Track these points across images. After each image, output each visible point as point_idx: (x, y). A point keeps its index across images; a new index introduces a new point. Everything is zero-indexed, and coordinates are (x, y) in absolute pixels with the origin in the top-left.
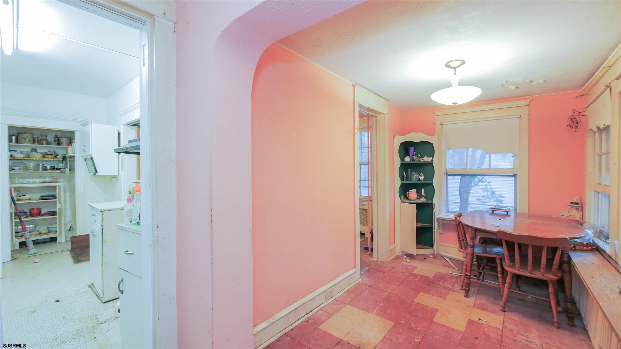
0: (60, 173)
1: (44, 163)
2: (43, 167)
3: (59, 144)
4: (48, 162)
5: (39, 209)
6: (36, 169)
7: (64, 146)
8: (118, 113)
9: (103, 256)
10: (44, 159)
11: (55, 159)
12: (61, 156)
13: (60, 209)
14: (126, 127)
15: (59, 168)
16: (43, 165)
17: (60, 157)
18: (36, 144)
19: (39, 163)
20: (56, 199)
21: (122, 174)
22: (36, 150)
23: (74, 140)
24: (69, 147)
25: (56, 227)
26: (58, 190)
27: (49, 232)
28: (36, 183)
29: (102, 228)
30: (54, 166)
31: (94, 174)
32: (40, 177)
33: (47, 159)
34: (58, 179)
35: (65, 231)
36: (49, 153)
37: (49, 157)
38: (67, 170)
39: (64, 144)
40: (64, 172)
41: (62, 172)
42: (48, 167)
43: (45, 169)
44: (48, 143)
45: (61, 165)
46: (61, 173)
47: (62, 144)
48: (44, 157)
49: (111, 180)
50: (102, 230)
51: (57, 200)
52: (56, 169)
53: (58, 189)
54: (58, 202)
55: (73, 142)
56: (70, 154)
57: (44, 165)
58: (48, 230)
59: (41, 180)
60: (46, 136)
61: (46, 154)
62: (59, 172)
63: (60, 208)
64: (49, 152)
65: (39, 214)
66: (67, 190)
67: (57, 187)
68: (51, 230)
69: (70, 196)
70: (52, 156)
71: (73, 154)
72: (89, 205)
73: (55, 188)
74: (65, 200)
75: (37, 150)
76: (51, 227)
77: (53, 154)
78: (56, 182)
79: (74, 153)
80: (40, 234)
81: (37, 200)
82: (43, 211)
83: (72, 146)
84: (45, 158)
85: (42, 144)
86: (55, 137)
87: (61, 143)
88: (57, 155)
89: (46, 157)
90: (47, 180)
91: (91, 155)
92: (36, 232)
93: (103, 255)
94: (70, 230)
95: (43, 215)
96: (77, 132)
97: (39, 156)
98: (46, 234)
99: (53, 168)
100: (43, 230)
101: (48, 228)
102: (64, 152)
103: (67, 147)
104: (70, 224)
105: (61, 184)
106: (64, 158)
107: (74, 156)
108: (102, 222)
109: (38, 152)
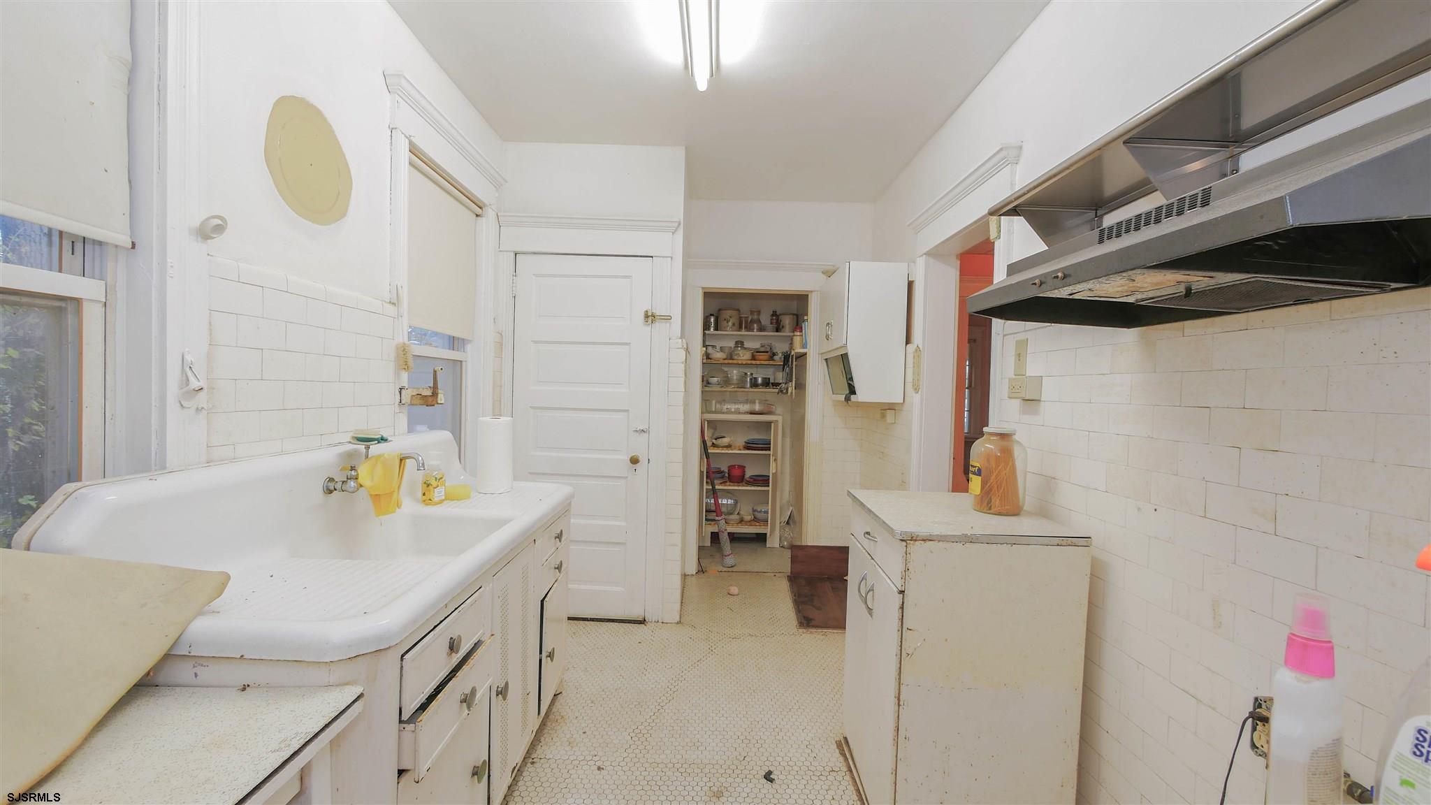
0: (778, 393)
1: (754, 370)
2: (751, 379)
3: (777, 330)
4: (760, 370)
5: (742, 468)
6: (741, 384)
7: (786, 332)
8: (909, 225)
9: (899, 705)
10: (754, 362)
11: (771, 362)
12: (780, 355)
13: (775, 475)
14: (931, 260)
15: (776, 382)
16: (752, 374)
17: (779, 359)
18: (743, 330)
19: (745, 371)
20: (770, 450)
21: (915, 399)
22: (742, 343)
23: (807, 315)
24: (796, 333)
25: (767, 512)
26: (774, 430)
27: (756, 520)
28: (739, 413)
29: (903, 603)
30: (769, 379)
31: (847, 399)
32: (746, 402)
33: (758, 362)
34: (774, 407)
35: (780, 523)
36: (762, 349)
37: (761, 357)
38: (791, 388)
39: (787, 327)
40: (785, 391)
41: (782, 391)
42: (760, 380)
43: (754, 384)
44: (761, 329)
45: (780, 377)
46: (780, 393)
47: (783, 330)
48: (753, 358)
49: (883, 416)
50: (902, 608)
51: (771, 452)
52: (772, 383)
53: (774, 427)
54: (772, 459)
55: (804, 321)
56: (798, 350)
57: (754, 376)
58: (754, 515)
59: (746, 407)
60: (759, 313)
61: (757, 352)
62: (777, 390)
63: (774, 471)
64: (762, 346)
65: (741, 480)
66: (788, 431)
67: (773, 425)
68: (759, 516)
69: (792, 446)
70: (765, 356)
71: (804, 348)
72: (849, 494)
73: (768, 424)
74: (783, 455)
75: (745, 343)
76: (759, 510)
77: (767, 352)
78: (770, 413)
79: (804, 346)
80: (741, 521)
81: (740, 450)
82: (749, 473)
83: (801, 331)
84: (755, 360)
85: (752, 330)
86: (772, 315)
87: (781, 327)
88: (774, 354)
89: (757, 357)
90: (757, 408)
91: (845, 346)
92: (735, 517)
93: (901, 703)
94: (788, 523)
95: (749, 483)
96: (814, 294)
97: (747, 356)
98: (750, 523)
99: (767, 383)
100: (746, 511)
101: (754, 511)
102: (785, 348)
103: (792, 334)
104: (789, 509)
105: (779, 418)
106: (787, 357)
107: (806, 354)
108: (903, 578)
109: (745, 348)
